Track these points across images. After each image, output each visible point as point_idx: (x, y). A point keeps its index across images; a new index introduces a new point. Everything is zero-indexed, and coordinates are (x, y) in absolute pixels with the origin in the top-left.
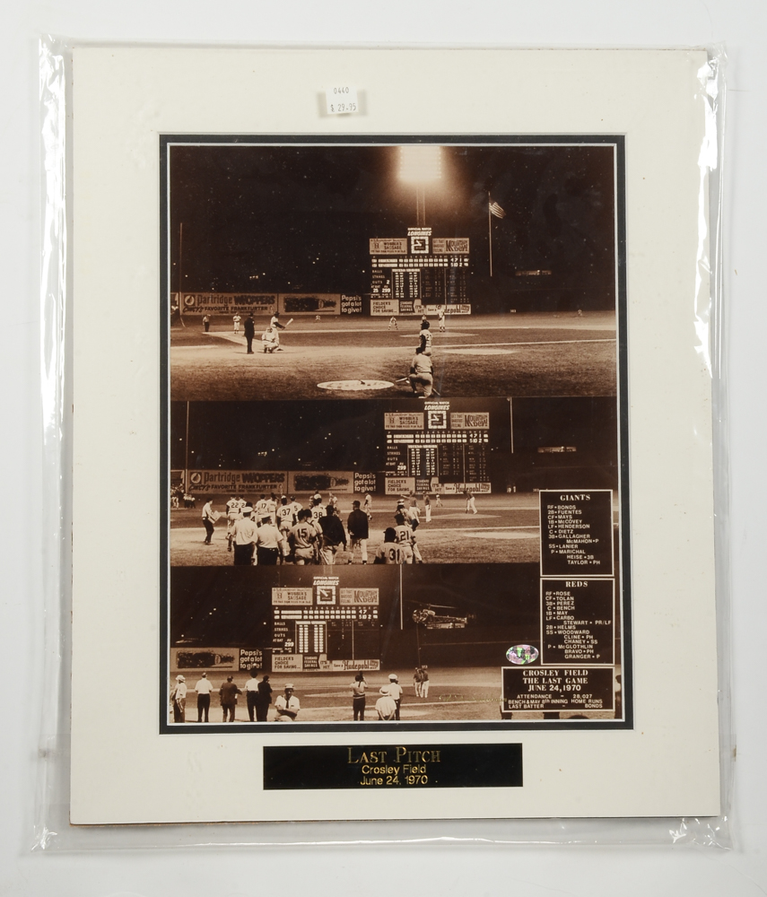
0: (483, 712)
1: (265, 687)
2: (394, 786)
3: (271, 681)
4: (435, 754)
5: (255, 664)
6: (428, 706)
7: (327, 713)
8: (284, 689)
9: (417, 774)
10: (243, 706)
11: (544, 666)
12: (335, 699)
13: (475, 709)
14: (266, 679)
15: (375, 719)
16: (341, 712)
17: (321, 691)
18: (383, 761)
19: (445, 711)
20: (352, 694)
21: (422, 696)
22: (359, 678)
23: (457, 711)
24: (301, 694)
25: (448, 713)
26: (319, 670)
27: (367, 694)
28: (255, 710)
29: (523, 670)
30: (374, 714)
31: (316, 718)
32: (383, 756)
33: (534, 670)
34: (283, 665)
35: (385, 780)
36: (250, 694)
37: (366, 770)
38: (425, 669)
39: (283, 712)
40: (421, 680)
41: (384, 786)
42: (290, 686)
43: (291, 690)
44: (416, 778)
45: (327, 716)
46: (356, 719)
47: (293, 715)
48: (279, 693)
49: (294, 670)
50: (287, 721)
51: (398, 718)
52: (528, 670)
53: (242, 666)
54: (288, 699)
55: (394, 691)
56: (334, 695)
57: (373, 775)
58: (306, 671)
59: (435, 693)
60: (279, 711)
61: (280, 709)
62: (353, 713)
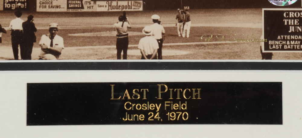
0: (243, 52)
1: (29, 27)
2: (156, 122)
3: (36, 21)
4: (196, 91)
5: (19, 4)
6: (189, 46)
7: (91, 52)
8: (48, 28)
9: (178, 110)
10: (8, 44)
12: (99, 38)
13: (236, 49)
14: (30, 18)
15: (138, 58)
16: (105, 51)
17: (84, 31)
18: (145, 98)
19: (206, 50)
20: (115, 33)
21: (184, 36)
22: (123, 18)
23: (217, 51)
24: (65, 33)
25: (209, 53)
26: (83, 10)
27: (130, 34)
28: (19, 48)
29: (283, 12)
30: (137, 53)
31: (80, 56)
32: (145, 93)
33: (294, 12)
34: (47, 5)
35: (147, 117)
36: (15, 33)
37: (128, 106)
38: (187, 10)
39: (47, 51)
40: (183, 20)
41: (146, 122)
42: (54, 25)
43: (56, 29)
44: (177, 115)
45: (91, 55)
46: (119, 58)
47: (57, 54)
48: (43, 32)
49: (58, 10)
50: (51, 59)
51: (160, 57)
52: (289, 11)
53: (7, 6)
54: (52, 38)
55: (157, 31)
56: (98, 34)
57: (135, 112)
58: (71, 11)
59: (196, 33)
60: (43, 49)
61: (44, 47)
62: (115, 52)
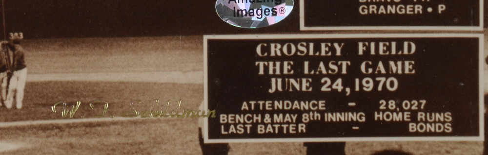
0: (157, 142)
11: (307, 32)
13: (139, 136)
19: (66, 140)
21: (9, 105)
23: (93, 142)
25: (72, 146)
33: (282, 42)
38: (17, 42)
40: (8, 67)
59: (40, 99)
